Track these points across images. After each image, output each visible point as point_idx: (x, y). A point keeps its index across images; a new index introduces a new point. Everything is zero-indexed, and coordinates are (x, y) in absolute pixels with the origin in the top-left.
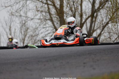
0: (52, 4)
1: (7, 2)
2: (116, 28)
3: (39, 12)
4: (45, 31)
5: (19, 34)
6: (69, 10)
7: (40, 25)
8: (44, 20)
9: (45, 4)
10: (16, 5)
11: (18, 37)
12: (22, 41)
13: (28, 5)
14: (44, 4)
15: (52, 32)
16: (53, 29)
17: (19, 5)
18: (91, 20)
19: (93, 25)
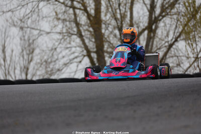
0: (82, 8)
1: (6, 5)
2: (193, 50)
3: (60, 21)
4: (70, 53)
5: (20, 58)
6: (111, 18)
7: (60, 43)
8: (67, 35)
9: (70, 7)
10: (21, 8)
11: (17, 64)
12: (23, 70)
13: (41, 9)
14: (68, 8)
15: (80, 55)
16: (83, 51)
17: (26, 10)
18: (148, 35)
19: (151, 44)
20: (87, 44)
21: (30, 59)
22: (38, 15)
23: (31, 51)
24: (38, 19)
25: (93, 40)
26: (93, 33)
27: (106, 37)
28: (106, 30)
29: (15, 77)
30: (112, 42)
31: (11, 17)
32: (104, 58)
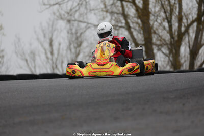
0: (130, 0)
10: (68, 1)
11: (64, 57)
17: (73, 2)
18: (197, 27)
19: (200, 36)
20: (136, 37)
21: (77, 52)
22: (86, 8)
23: (79, 43)
24: (85, 12)
25: (142, 32)
26: (141, 25)
27: (154, 29)
28: (154, 22)
29: (63, 71)
30: (160, 34)
31: (58, 10)
32: (152, 50)
